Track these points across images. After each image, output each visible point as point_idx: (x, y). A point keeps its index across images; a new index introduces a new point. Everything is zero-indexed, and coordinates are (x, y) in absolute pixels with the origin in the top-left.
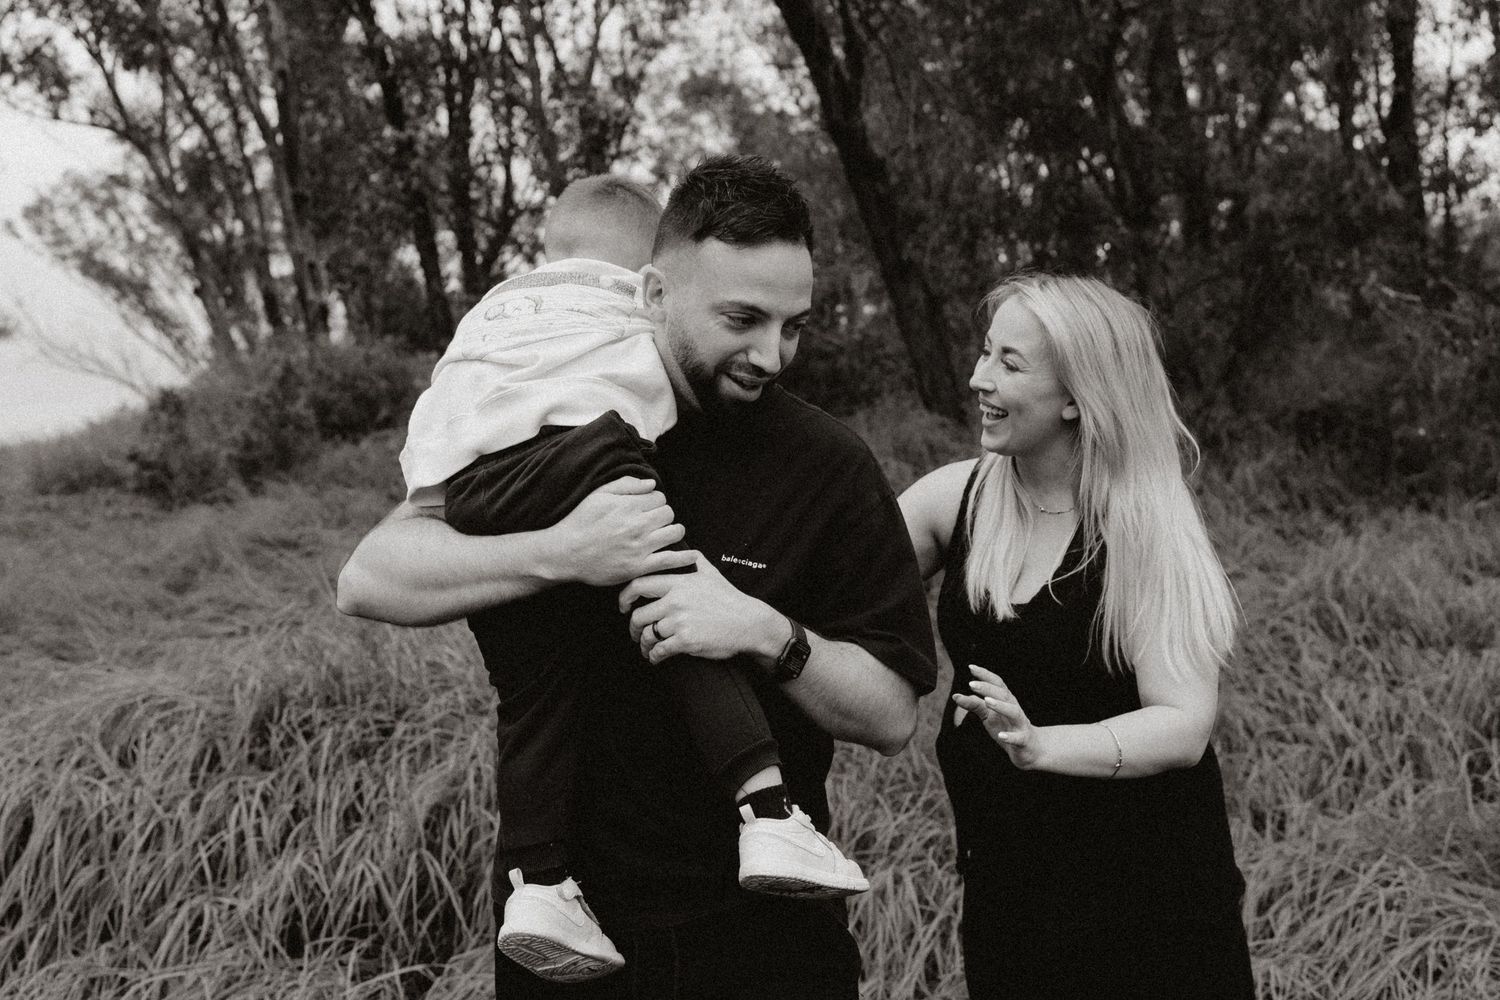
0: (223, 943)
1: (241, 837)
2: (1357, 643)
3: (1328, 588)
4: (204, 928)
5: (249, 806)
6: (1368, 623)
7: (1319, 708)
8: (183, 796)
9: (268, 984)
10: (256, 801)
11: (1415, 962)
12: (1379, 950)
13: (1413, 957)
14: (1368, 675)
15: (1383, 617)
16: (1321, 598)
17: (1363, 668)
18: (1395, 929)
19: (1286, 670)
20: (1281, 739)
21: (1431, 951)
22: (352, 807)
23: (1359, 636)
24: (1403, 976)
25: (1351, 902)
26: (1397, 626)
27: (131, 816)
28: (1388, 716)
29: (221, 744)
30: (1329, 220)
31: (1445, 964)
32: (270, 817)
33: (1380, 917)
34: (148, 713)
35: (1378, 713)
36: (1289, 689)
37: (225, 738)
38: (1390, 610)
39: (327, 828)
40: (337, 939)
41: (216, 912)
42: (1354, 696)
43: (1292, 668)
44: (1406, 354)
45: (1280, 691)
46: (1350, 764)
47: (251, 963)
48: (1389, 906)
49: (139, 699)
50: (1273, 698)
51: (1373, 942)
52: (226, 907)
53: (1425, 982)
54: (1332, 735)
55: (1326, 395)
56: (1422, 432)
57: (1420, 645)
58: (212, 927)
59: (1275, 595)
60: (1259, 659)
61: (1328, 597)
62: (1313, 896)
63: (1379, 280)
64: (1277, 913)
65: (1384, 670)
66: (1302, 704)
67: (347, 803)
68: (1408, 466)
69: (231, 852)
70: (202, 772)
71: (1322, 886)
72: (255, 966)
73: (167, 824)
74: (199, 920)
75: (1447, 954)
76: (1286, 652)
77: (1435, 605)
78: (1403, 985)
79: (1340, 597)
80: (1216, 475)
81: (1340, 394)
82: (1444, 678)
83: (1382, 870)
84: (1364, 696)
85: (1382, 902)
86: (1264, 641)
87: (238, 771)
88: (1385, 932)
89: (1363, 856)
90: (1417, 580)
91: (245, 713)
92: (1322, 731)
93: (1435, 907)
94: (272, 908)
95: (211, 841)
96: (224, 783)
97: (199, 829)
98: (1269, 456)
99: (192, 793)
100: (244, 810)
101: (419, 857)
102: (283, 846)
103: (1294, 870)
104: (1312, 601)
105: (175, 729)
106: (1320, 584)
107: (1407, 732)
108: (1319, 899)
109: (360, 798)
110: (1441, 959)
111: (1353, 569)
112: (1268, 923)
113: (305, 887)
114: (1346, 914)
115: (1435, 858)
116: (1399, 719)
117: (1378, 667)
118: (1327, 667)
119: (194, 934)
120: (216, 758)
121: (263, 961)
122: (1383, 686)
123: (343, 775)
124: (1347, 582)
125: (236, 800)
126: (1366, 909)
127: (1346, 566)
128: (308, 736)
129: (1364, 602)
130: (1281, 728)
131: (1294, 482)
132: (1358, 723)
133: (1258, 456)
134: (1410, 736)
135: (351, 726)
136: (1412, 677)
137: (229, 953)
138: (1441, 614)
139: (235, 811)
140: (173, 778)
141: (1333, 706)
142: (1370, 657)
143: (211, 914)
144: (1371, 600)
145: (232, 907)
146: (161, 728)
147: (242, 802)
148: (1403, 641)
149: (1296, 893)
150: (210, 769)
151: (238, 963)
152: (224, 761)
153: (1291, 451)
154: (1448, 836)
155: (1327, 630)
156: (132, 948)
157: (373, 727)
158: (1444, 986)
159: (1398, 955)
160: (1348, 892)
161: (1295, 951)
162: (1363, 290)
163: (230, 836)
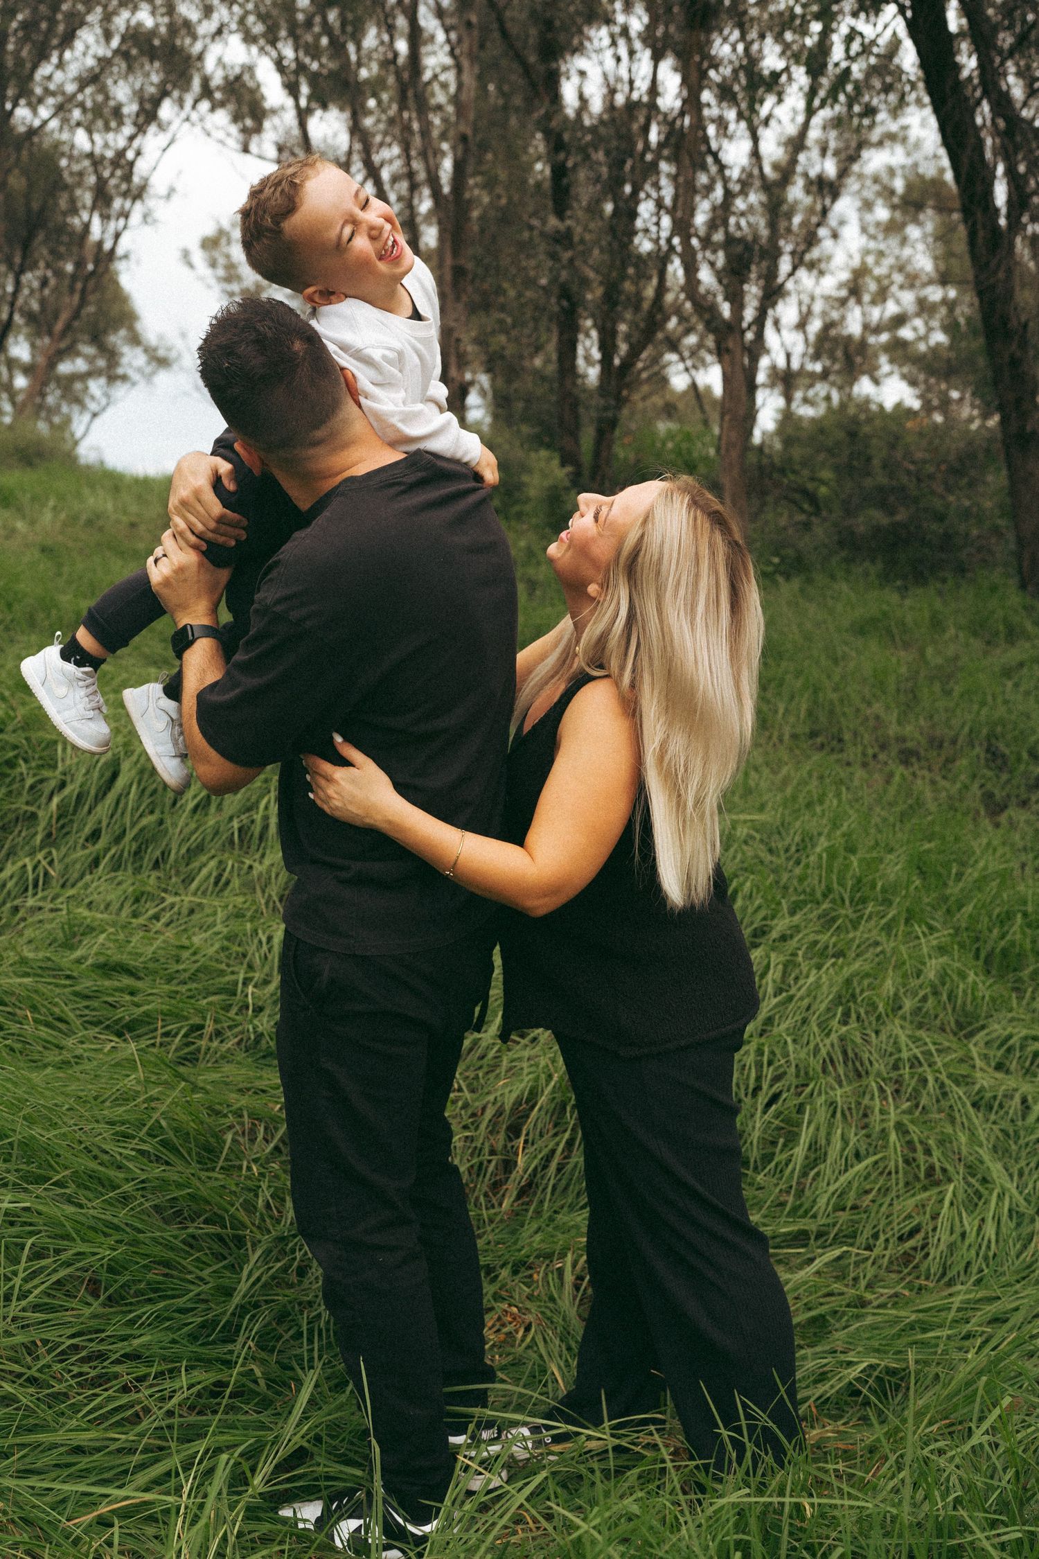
95: (244, 817)
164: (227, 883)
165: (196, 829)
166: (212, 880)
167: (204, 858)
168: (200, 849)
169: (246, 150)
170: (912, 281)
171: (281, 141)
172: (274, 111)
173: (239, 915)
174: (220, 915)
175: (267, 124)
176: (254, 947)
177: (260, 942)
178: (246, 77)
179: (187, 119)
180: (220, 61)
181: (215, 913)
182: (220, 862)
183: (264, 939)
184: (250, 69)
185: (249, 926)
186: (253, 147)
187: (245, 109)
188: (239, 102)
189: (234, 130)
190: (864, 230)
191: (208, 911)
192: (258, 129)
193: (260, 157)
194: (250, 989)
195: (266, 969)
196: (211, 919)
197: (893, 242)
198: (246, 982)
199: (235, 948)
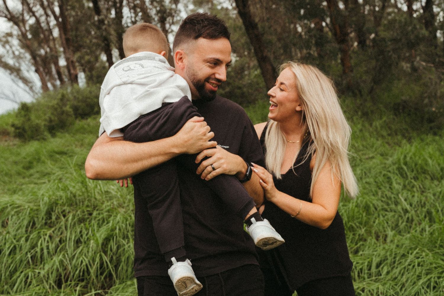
0: (35, 285)
1: (42, 250)
2: (411, 179)
3: (402, 161)
4: (29, 280)
5: (45, 239)
6: (415, 172)
7: (399, 200)
8: (23, 237)
10: (47, 238)
11: (427, 284)
12: (415, 280)
13: (426, 282)
14: (415, 189)
15: (420, 171)
16: (400, 164)
17: (413, 187)
18: (421, 273)
19: (388, 188)
20: (386, 211)
21: (432, 280)
22: (79, 239)
23: (412, 177)
24: (423, 288)
25: (407, 264)
26: (424, 173)
27: (5, 244)
28: (421, 202)
29: (36, 219)
30: (403, 40)
31: (437, 284)
32: (52, 243)
33: (416, 269)
34: (12, 209)
35: (417, 202)
36: (389, 194)
37: (37, 217)
38: (422, 168)
39: (70, 246)
40: (73, 283)
41: (33, 275)
42: (410, 196)
43: (390, 188)
44: (429, 84)
45: (386, 195)
46: (408, 218)
47: (45, 291)
48: (419, 265)
49: (9, 205)
50: (383, 197)
51: (413, 277)
52: (37, 273)
53: (430, 291)
54: (403, 209)
55: (403, 98)
56: (434, 109)
57: (432, 179)
58: (32, 279)
59: (385, 164)
60: (379, 184)
61: (402, 164)
62: (394, 262)
63: (420, 59)
64: (382, 268)
65: (420, 187)
66: (393, 199)
67: (77, 238)
68: (430, 121)
69: (39, 255)
70: (29, 229)
71: (397, 259)
73: (17, 246)
74: (28, 278)
75: (438, 281)
76: (388, 182)
77: (437, 166)
78: (423, 291)
79: (406, 164)
80: (367, 125)
81: (408, 97)
82: (439, 190)
83: (417, 253)
84: (413, 196)
85: (416, 264)
86: (381, 179)
87: (41, 228)
88: (417, 273)
89: (411, 249)
90: (431, 158)
91: (43, 209)
92: (399, 208)
93: (434, 265)
94: (52, 273)
95: (32, 251)
96: (37, 232)
97: (28, 247)
98: (384, 118)
99: (26, 235)
100: (43, 241)
101: (101, 255)
102: (56, 252)
103: (388, 254)
104: (397, 166)
105: (20, 215)
106: (399, 160)
107: (427, 208)
108: (397, 263)
109: (82, 236)
110: (436, 282)
111: (411, 154)
112: (379, 271)
113: (63, 266)
114: (405, 268)
115: (435, 249)
116: (425, 204)
117: (418, 186)
118: (401, 187)
119: (26, 282)
120: (34, 224)
121: (49, 290)
122: (419, 193)
123: (76, 229)
124: (408, 159)
125: (41, 237)
126: (411, 267)
127: (408, 153)
128: (64, 216)
129: (413, 165)
130: (386, 207)
131: (393, 127)
132: (411, 205)
133: (381, 118)
134: (428, 209)
135: (79, 212)
136: (429, 189)
137: (38, 288)
138: (439, 169)
139: (40, 242)
140: (19, 231)
141: (403, 200)
142: (415, 183)
143: (31, 275)
144: (416, 165)
145: (39, 273)
146: (16, 214)
147: (42, 238)
148: (426, 178)
149: (389, 261)
150: (32, 228)
151: (41, 291)
152: (37, 225)
153: (391, 116)
154: (439, 242)
155: (402, 175)
156: (6, 287)
157: (86, 213)
158: (437, 291)
159: (421, 282)
160: (406, 261)
161: (388, 280)
162: (415, 63)
163: (38, 249)
164: (31, 282)
165: (12, 263)
166: (23, 283)
167: (18, 274)
168: (16, 270)
182: (25, 274)
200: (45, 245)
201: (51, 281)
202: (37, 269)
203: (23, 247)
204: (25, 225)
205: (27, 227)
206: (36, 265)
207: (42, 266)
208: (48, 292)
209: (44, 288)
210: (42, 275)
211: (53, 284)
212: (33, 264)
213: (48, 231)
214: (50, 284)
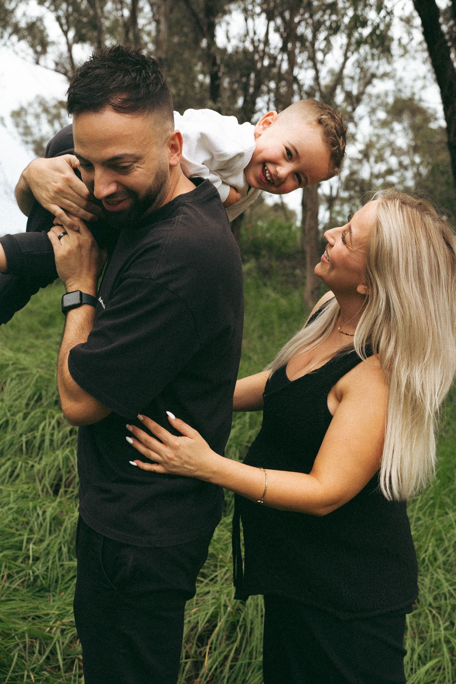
0: (24, 481)
1: (43, 436)
4: (17, 471)
5: (50, 423)
8: (20, 411)
9: (40, 502)
10: (54, 422)
29: (44, 393)
32: (59, 432)
34: (14, 370)
37: (46, 390)
41: (24, 465)
47: (34, 492)
49: (11, 363)
52: (30, 466)
58: (20, 471)
69: (37, 443)
70: (32, 403)
72: (36, 494)
73: (10, 421)
74: (16, 468)
87: (49, 406)
94: (49, 472)
95: (29, 434)
96: (41, 409)
97: (25, 428)
99: (25, 411)
100: (47, 425)
102: (62, 444)
105: (24, 380)
113: (67, 467)
119: (12, 474)
120: (40, 398)
121: (40, 492)
125: (45, 419)
137: (26, 486)
139: (43, 424)
140: (17, 403)
143: (21, 466)
145: (32, 466)
146: (18, 378)
147: (47, 421)
150: (37, 401)
151: (29, 491)
152: (44, 400)
163: (38, 434)
164: (18, 476)
166: (8, 474)
169: (37, 63)
170: (396, 151)
171: (57, 60)
172: (53, 43)
173: (24, 497)
174: (12, 497)
175: (50, 49)
176: (34, 519)
177: (38, 515)
178: (38, 24)
179: (5, 45)
180: (24, 14)
181: (9, 495)
182: (14, 463)
183: (40, 513)
184: (40, 19)
185: (31, 504)
186: (42, 61)
187: (37, 41)
188: (34, 37)
189: (31, 51)
190: (371, 123)
191: (5, 494)
192: (44, 52)
193: (46, 67)
194: (31, 546)
195: (42, 532)
196: (6, 500)
197: (386, 131)
198: (29, 541)
199: (22, 519)
200: (48, 430)
201: (47, 481)
202: (32, 461)
203: (18, 426)
204: (28, 396)
205: (30, 399)
206: (31, 457)
207: (37, 459)
208: (39, 496)
209: (34, 488)
210: (36, 469)
211: (48, 486)
212: (27, 453)
213: (57, 413)
214: (44, 485)
